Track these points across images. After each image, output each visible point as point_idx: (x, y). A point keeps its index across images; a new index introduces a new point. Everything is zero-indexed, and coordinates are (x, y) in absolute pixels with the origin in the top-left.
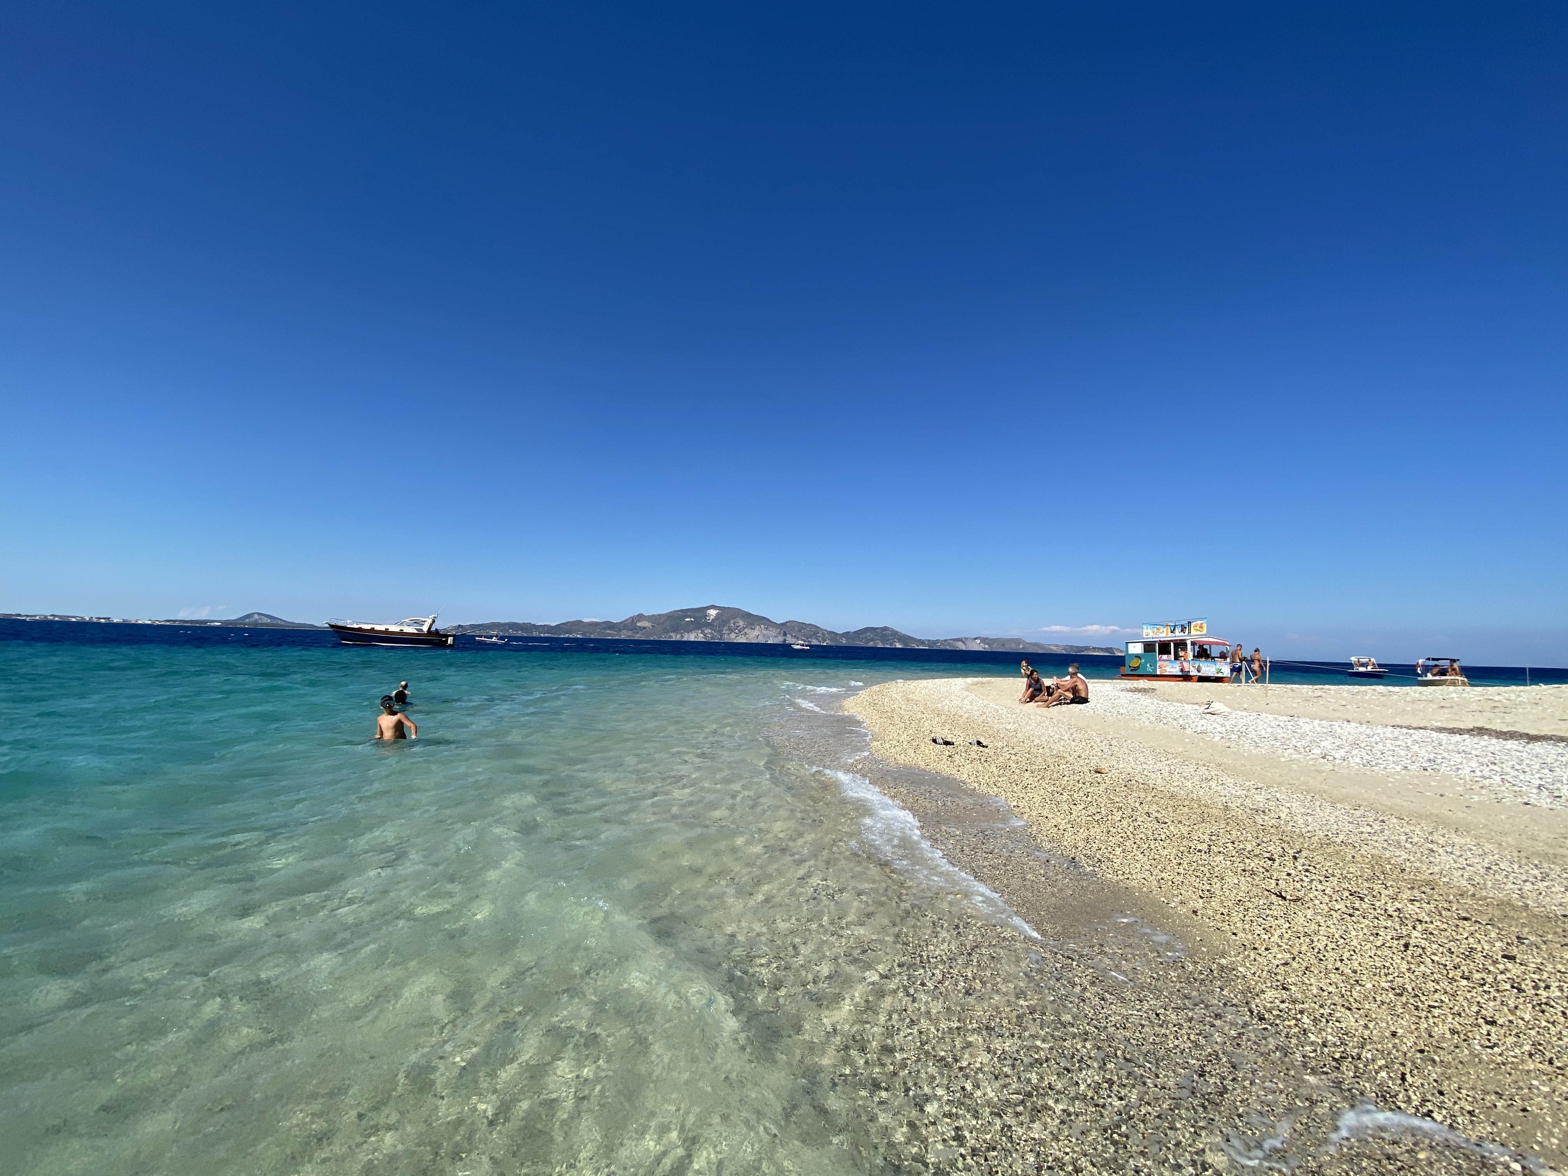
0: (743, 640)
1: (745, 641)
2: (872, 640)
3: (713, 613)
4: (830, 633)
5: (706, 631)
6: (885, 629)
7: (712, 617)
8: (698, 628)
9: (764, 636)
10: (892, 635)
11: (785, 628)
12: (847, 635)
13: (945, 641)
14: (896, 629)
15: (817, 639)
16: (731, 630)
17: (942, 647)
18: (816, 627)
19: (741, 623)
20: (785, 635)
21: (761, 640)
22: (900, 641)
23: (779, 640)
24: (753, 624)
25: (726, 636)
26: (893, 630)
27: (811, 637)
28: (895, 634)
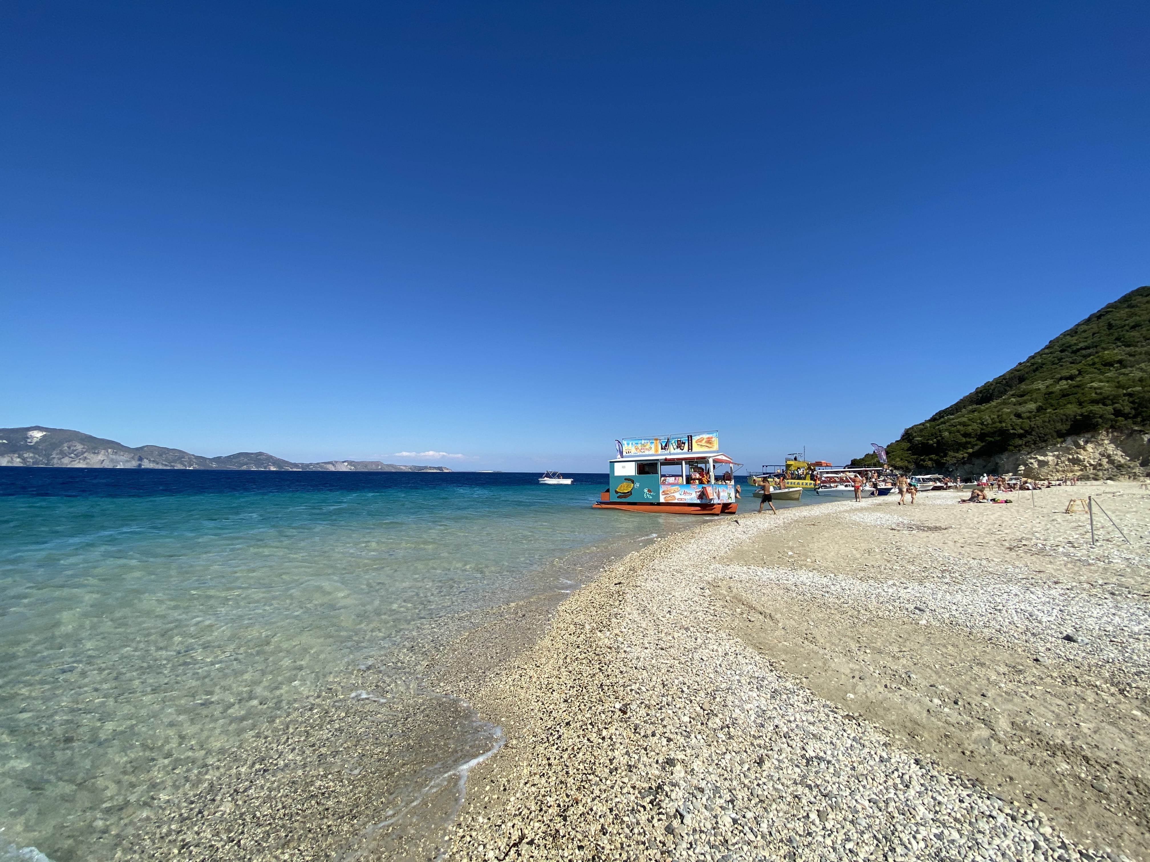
0: (82, 465)
1: (84, 466)
2: (246, 464)
3: (38, 435)
4: (198, 458)
5: (25, 455)
6: (260, 454)
7: (35, 440)
8: (14, 452)
9: (112, 460)
10: (267, 459)
11: (140, 452)
12: (218, 459)
13: (318, 464)
14: (271, 453)
15: (182, 463)
16: (63, 454)
17: (314, 469)
18: (180, 451)
19: (79, 447)
20: (141, 459)
21: (108, 465)
22: (274, 464)
23: (133, 465)
24: (95, 448)
25: (55, 461)
26: (267, 455)
27: (175, 461)
28: (270, 459)
